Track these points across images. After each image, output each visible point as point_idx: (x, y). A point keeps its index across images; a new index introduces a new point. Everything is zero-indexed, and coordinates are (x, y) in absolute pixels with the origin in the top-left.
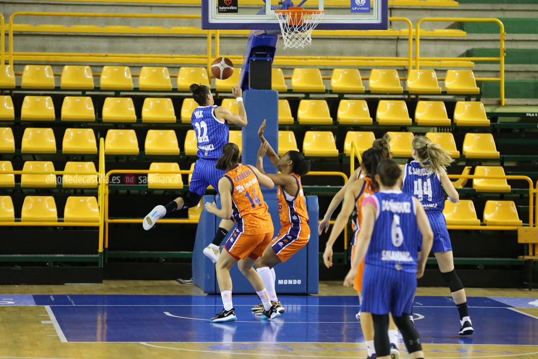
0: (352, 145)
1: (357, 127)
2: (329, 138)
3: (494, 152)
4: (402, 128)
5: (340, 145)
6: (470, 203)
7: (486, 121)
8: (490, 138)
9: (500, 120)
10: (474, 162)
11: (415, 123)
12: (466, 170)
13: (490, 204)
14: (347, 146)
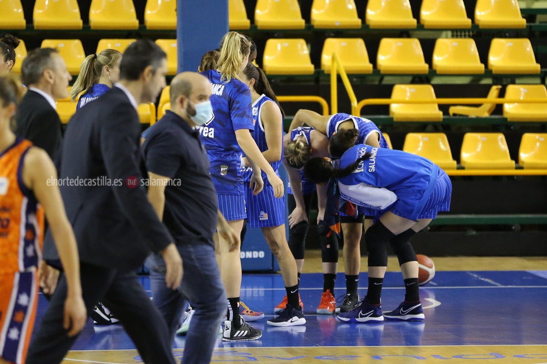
0: (333, 59)
1: (341, 33)
2: (302, 48)
3: (533, 65)
4: (401, 33)
5: (316, 58)
6: (500, 138)
7: (520, 21)
8: (526, 45)
9: (540, 18)
10: (505, 79)
11: (420, 26)
12: (494, 91)
13: (527, 138)
14: (326, 59)
